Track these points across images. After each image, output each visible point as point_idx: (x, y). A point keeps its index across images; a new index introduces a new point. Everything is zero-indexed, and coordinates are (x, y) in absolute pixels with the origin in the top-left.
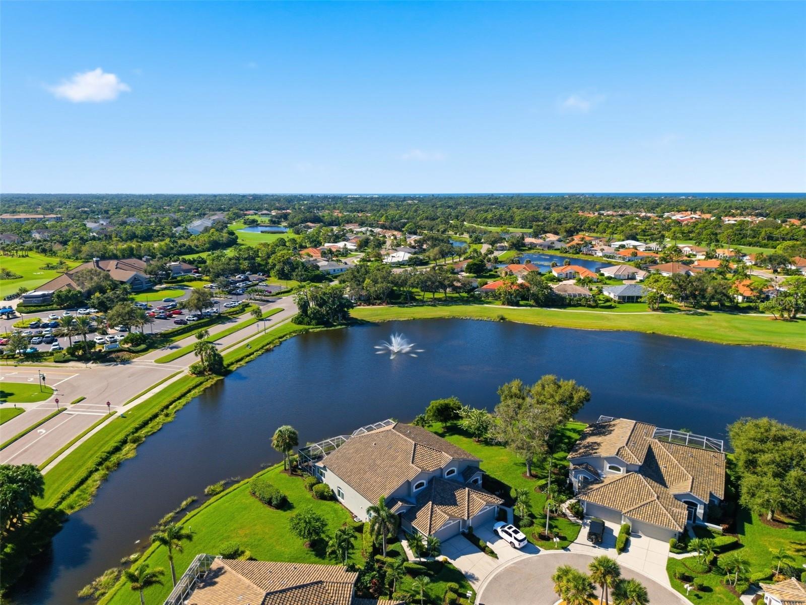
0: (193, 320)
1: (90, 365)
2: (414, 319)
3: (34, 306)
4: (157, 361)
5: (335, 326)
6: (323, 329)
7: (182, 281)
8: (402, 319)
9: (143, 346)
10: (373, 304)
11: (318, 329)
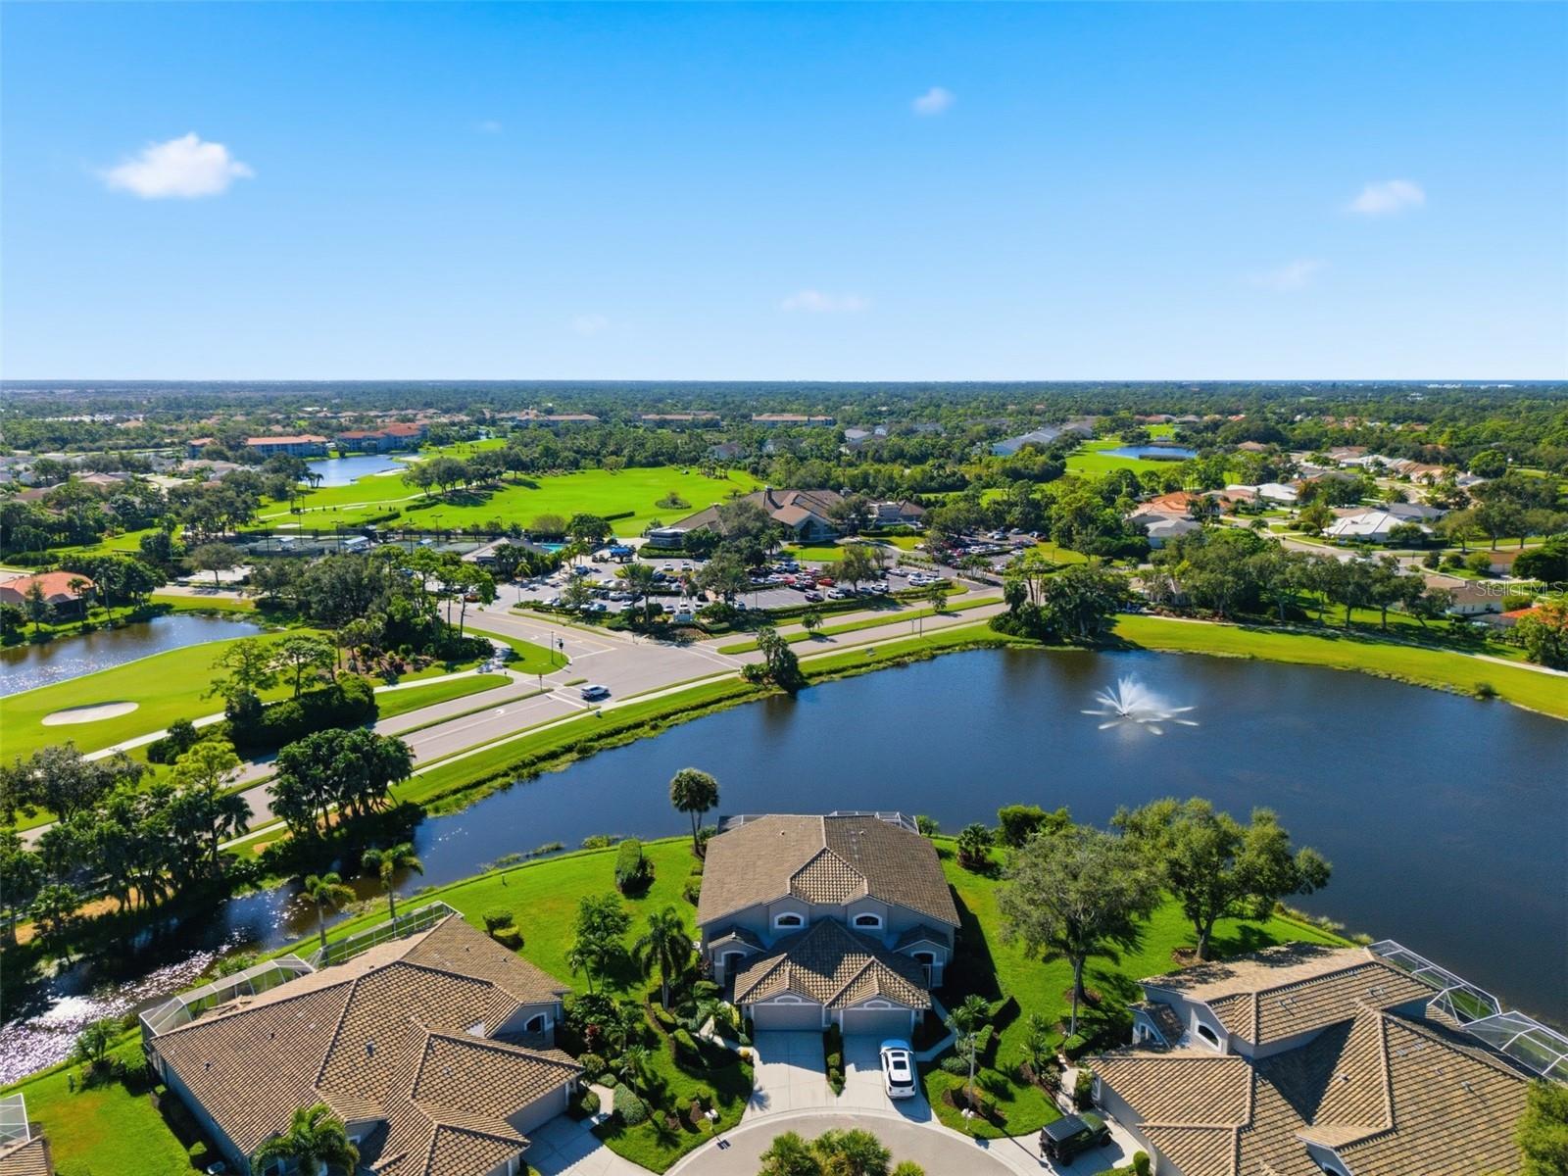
0: (837, 598)
1: (642, 640)
2: (1253, 658)
3: (659, 549)
4: (721, 651)
5: (1066, 644)
6: (1035, 647)
7: (889, 534)
8: (1221, 654)
9: (725, 625)
10: (1190, 616)
11: (1025, 646)
